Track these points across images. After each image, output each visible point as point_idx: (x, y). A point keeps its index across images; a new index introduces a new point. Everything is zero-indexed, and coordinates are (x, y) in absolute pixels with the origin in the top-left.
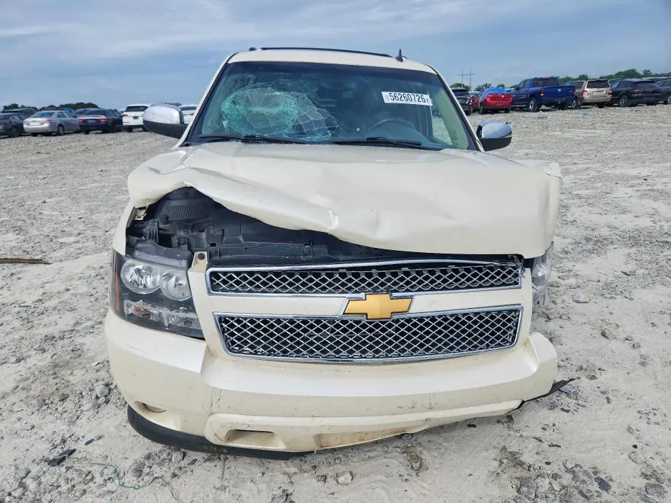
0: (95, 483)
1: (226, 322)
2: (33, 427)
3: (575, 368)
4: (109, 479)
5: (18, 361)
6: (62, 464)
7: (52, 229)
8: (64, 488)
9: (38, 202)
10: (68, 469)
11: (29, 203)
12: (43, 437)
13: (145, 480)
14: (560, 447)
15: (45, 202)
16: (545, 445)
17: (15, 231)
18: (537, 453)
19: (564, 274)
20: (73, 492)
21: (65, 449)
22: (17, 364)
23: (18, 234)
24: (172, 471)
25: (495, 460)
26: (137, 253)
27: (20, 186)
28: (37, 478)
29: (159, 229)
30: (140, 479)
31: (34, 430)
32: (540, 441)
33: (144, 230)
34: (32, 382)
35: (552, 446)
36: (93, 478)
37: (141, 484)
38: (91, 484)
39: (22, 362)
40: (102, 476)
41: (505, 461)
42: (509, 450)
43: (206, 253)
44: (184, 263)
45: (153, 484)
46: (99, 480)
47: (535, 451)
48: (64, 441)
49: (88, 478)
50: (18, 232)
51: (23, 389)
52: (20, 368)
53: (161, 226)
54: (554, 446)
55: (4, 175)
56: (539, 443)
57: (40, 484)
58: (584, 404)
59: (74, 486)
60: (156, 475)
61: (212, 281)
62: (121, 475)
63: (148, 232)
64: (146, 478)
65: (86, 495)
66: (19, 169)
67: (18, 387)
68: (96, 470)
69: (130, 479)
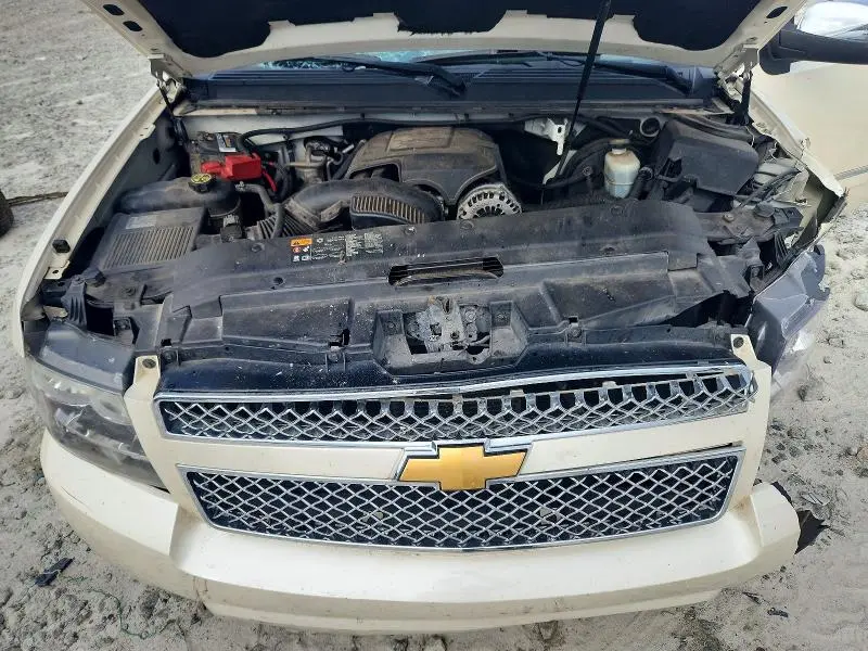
0: (91, 622)
1: (201, 480)
2: (24, 514)
3: (837, 450)
4: (111, 616)
5: (17, 395)
6: (52, 584)
7: (85, 153)
8: (52, 627)
9: (73, 103)
10: (59, 593)
11: (60, 105)
12: (34, 533)
13: (156, 624)
14: (786, 615)
15: (80, 103)
16: (762, 609)
17: (37, 156)
18: (747, 628)
19: (845, 246)
20: (62, 636)
21: (60, 558)
22: (16, 400)
23: (41, 163)
24: (194, 610)
25: (674, 634)
26: (46, 352)
27: (53, 75)
28: (19, 607)
29: (87, 297)
30: (150, 621)
31: (26, 520)
32: (755, 600)
33: (62, 299)
34: (32, 434)
35: (773, 612)
36: (89, 614)
37: (150, 630)
38: (86, 624)
39: (22, 397)
40: (101, 610)
41: (689, 640)
42: (701, 617)
43: (155, 358)
44: (118, 378)
45: (166, 631)
46: (97, 617)
47: (742, 624)
48: (59, 544)
49: (83, 613)
50: (40, 159)
51: (19, 445)
52: (19, 407)
53: (92, 291)
54: (776, 613)
55: (34, 55)
56: (753, 604)
57: (21, 617)
58: (841, 527)
59: (63, 627)
60: (171, 617)
61: (166, 417)
62: (126, 611)
63: (69, 303)
64: (159, 621)
65: (79, 643)
66: (54, 43)
67: (13, 440)
68: (94, 599)
69: (136, 620)
